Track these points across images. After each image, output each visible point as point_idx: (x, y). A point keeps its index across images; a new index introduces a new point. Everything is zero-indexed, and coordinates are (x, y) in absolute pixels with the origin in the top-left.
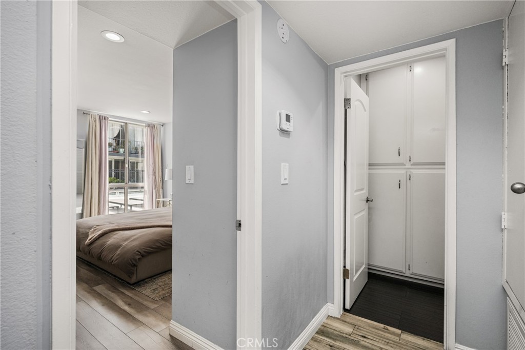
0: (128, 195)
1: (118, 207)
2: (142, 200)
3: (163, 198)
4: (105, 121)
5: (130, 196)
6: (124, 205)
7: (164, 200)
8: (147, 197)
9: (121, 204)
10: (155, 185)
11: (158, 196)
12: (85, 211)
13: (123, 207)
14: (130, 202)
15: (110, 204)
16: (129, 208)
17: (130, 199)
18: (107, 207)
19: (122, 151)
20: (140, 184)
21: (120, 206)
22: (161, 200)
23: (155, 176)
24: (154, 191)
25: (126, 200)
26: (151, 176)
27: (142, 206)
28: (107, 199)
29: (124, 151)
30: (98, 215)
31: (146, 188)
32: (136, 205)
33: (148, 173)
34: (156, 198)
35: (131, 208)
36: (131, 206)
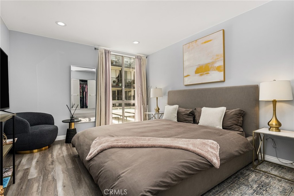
0: (125, 110)
1: (118, 118)
2: (133, 113)
3: (148, 112)
4: (108, 54)
5: (126, 110)
6: (122, 116)
7: (149, 113)
8: (137, 111)
9: (120, 116)
10: (143, 102)
11: (145, 110)
12: (97, 120)
13: (121, 117)
14: (126, 114)
15: (113, 115)
16: (125, 118)
17: (126, 112)
18: (111, 118)
19: (120, 85)
20: (132, 102)
21: (119, 116)
22: (147, 113)
23: (142, 94)
24: (142, 106)
25: (123, 113)
26: (140, 95)
27: (134, 117)
28: (111, 112)
29: (122, 85)
30: (105, 125)
31: (136, 104)
32: (130, 117)
33: (137, 93)
34: (144, 112)
35: (126, 118)
36: (126, 117)
